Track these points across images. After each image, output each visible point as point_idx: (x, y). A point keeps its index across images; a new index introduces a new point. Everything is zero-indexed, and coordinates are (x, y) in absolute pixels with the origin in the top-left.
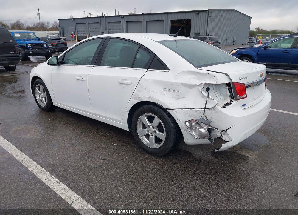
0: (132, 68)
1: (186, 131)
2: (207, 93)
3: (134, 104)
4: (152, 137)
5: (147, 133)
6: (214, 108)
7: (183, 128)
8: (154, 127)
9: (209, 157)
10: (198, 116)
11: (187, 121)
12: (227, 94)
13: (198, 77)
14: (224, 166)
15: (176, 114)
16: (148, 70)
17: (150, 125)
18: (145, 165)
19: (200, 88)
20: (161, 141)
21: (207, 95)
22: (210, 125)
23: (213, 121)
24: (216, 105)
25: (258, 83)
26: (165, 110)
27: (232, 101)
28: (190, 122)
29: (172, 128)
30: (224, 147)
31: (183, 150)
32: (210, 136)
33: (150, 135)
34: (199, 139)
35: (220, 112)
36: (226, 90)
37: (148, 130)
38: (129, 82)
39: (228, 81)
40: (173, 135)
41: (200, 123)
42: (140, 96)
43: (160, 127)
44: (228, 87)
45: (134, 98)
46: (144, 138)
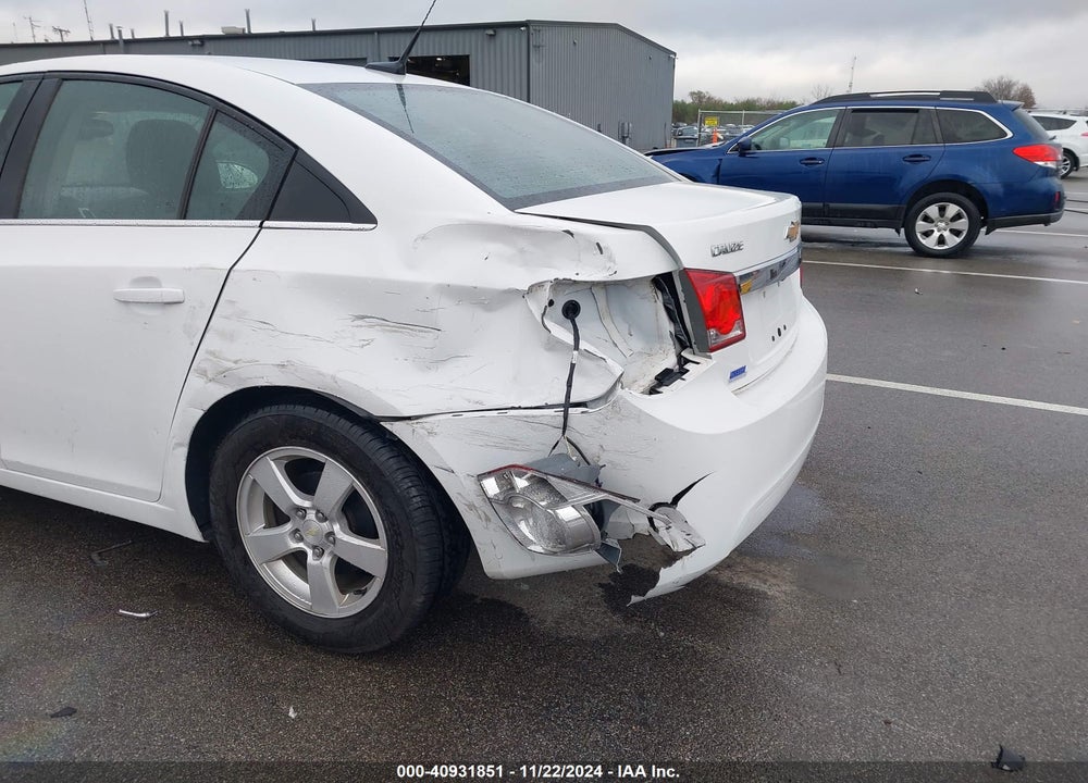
0: (184, 219)
1: (488, 519)
2: (568, 330)
3: (207, 407)
4: (321, 564)
5: (294, 545)
6: (612, 399)
7: (471, 507)
8: (327, 513)
9: (599, 621)
10: (535, 444)
11: (490, 473)
12: (659, 328)
13: (522, 251)
14: (673, 656)
15: (431, 440)
16: (266, 223)
17: (307, 504)
18: (292, 714)
19: (536, 306)
20: (369, 577)
21: (569, 338)
22: (598, 486)
23: (611, 462)
24: (615, 385)
25: (775, 273)
26: (372, 425)
27: (687, 361)
28: (503, 474)
29: (416, 514)
30: (670, 578)
31: (478, 601)
32: (604, 535)
33: (310, 552)
34: (555, 553)
35: (640, 416)
36: (653, 309)
37: (297, 530)
38: (169, 291)
39: (660, 266)
40: (422, 547)
41: (552, 480)
42: (236, 362)
43: (354, 513)
44: (663, 291)
45: (204, 373)
46: (283, 569)
